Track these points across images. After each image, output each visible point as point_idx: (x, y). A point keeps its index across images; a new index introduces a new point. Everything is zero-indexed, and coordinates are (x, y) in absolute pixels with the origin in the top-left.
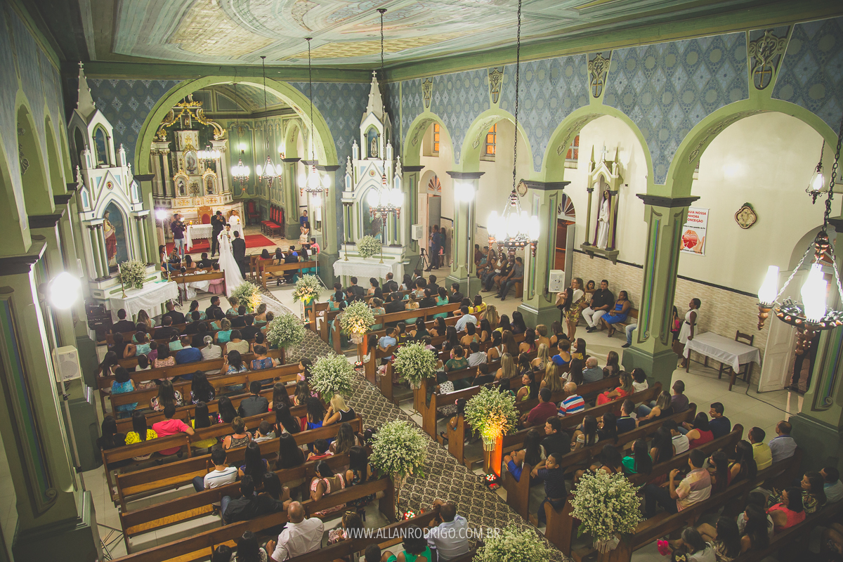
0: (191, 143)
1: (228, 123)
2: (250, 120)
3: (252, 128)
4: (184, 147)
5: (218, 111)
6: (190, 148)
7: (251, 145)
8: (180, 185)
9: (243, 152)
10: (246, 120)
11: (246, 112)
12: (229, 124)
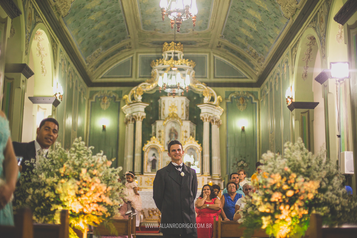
0: (176, 112)
1: (226, 92)
2: (255, 89)
3: (256, 99)
4: (166, 116)
5: (214, 77)
6: (173, 117)
7: (254, 121)
8: (152, 158)
9: (243, 129)
10: (250, 89)
11: (249, 80)
12: (228, 94)
